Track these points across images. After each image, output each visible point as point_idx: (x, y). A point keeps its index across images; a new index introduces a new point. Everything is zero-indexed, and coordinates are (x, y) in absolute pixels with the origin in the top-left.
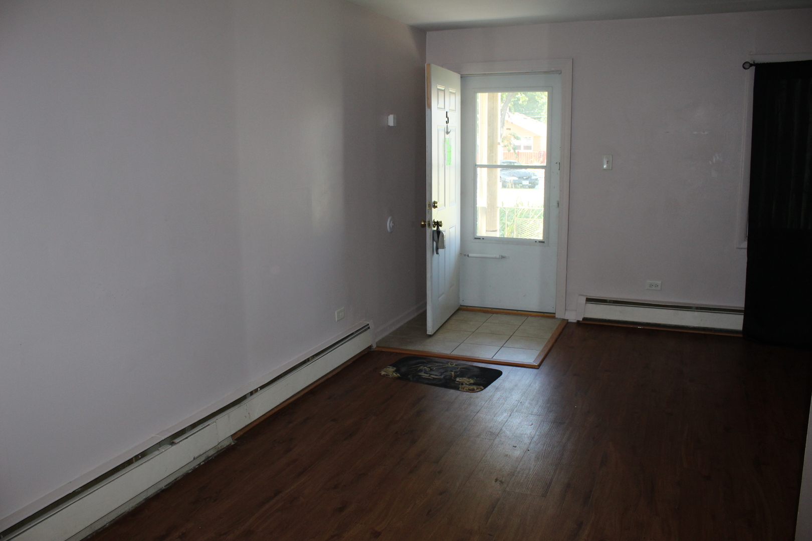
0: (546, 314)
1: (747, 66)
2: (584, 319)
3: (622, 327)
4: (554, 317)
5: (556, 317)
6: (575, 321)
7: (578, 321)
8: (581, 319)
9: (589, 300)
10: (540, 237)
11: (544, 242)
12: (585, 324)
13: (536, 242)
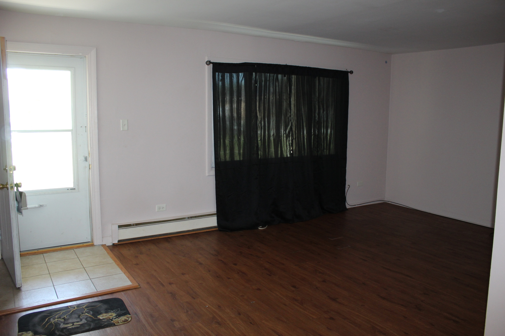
0: (85, 244)
1: (208, 63)
2: (119, 241)
3: (146, 241)
4: (93, 245)
5: (95, 244)
6: (111, 244)
7: (114, 244)
8: (116, 242)
9: (120, 227)
10: (71, 185)
11: (75, 189)
12: (119, 245)
13: (68, 189)
